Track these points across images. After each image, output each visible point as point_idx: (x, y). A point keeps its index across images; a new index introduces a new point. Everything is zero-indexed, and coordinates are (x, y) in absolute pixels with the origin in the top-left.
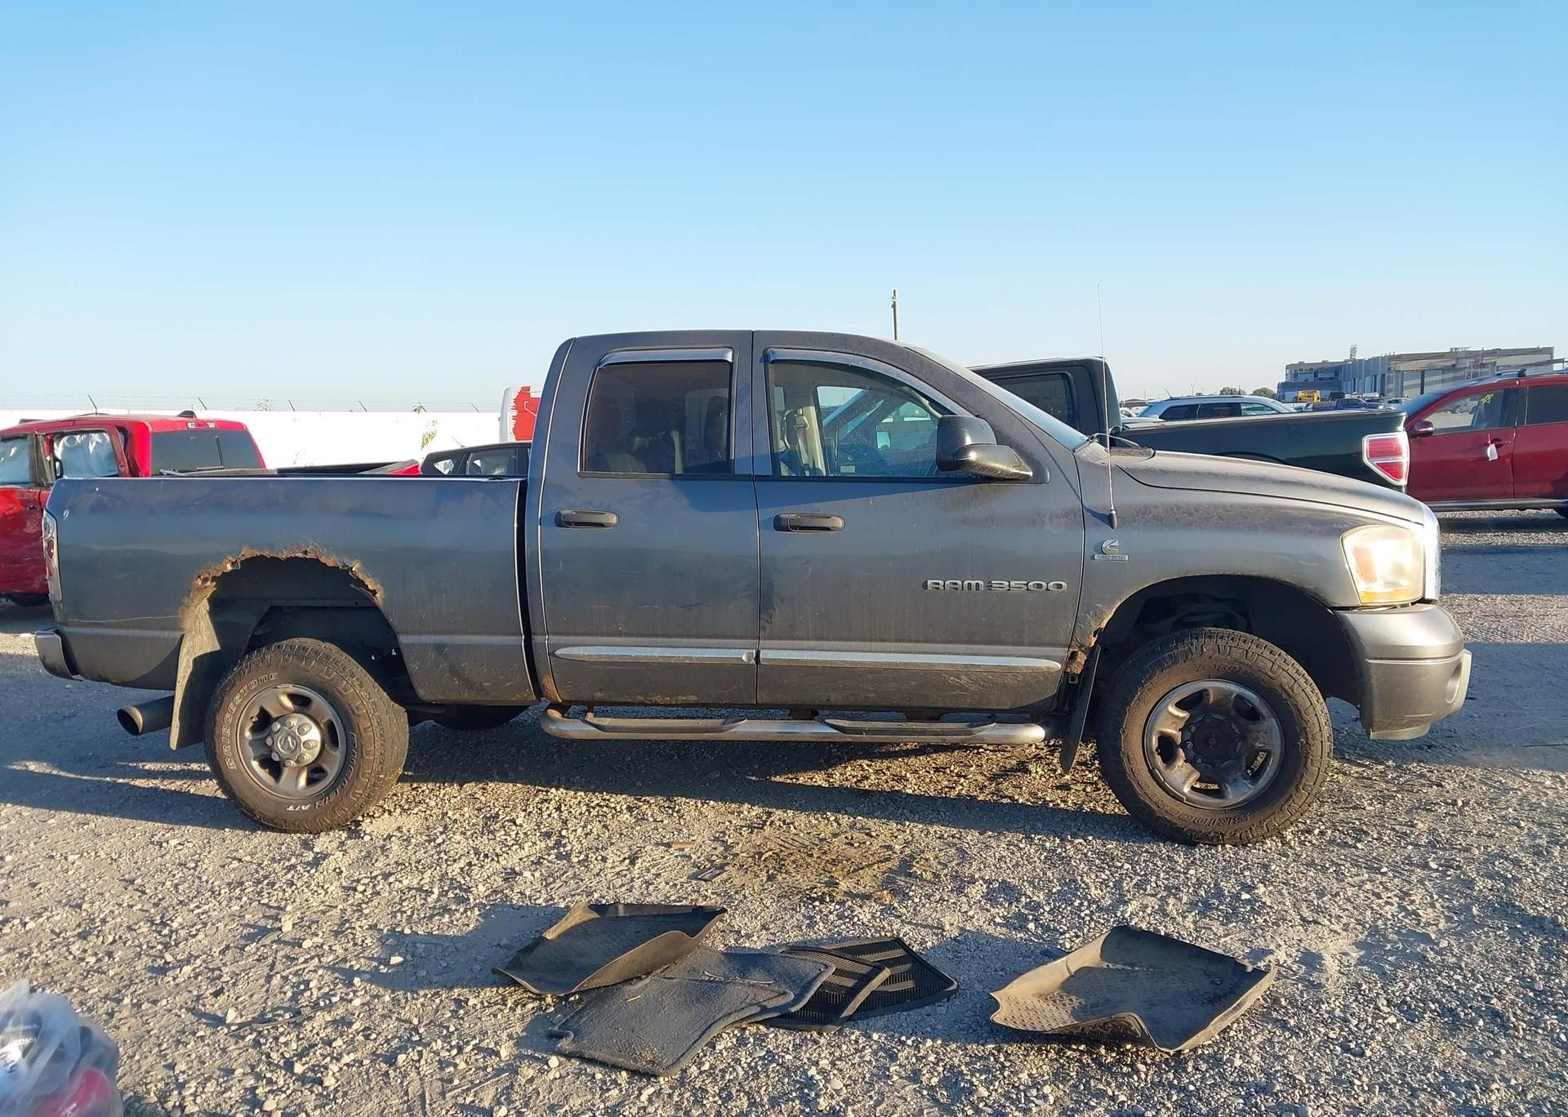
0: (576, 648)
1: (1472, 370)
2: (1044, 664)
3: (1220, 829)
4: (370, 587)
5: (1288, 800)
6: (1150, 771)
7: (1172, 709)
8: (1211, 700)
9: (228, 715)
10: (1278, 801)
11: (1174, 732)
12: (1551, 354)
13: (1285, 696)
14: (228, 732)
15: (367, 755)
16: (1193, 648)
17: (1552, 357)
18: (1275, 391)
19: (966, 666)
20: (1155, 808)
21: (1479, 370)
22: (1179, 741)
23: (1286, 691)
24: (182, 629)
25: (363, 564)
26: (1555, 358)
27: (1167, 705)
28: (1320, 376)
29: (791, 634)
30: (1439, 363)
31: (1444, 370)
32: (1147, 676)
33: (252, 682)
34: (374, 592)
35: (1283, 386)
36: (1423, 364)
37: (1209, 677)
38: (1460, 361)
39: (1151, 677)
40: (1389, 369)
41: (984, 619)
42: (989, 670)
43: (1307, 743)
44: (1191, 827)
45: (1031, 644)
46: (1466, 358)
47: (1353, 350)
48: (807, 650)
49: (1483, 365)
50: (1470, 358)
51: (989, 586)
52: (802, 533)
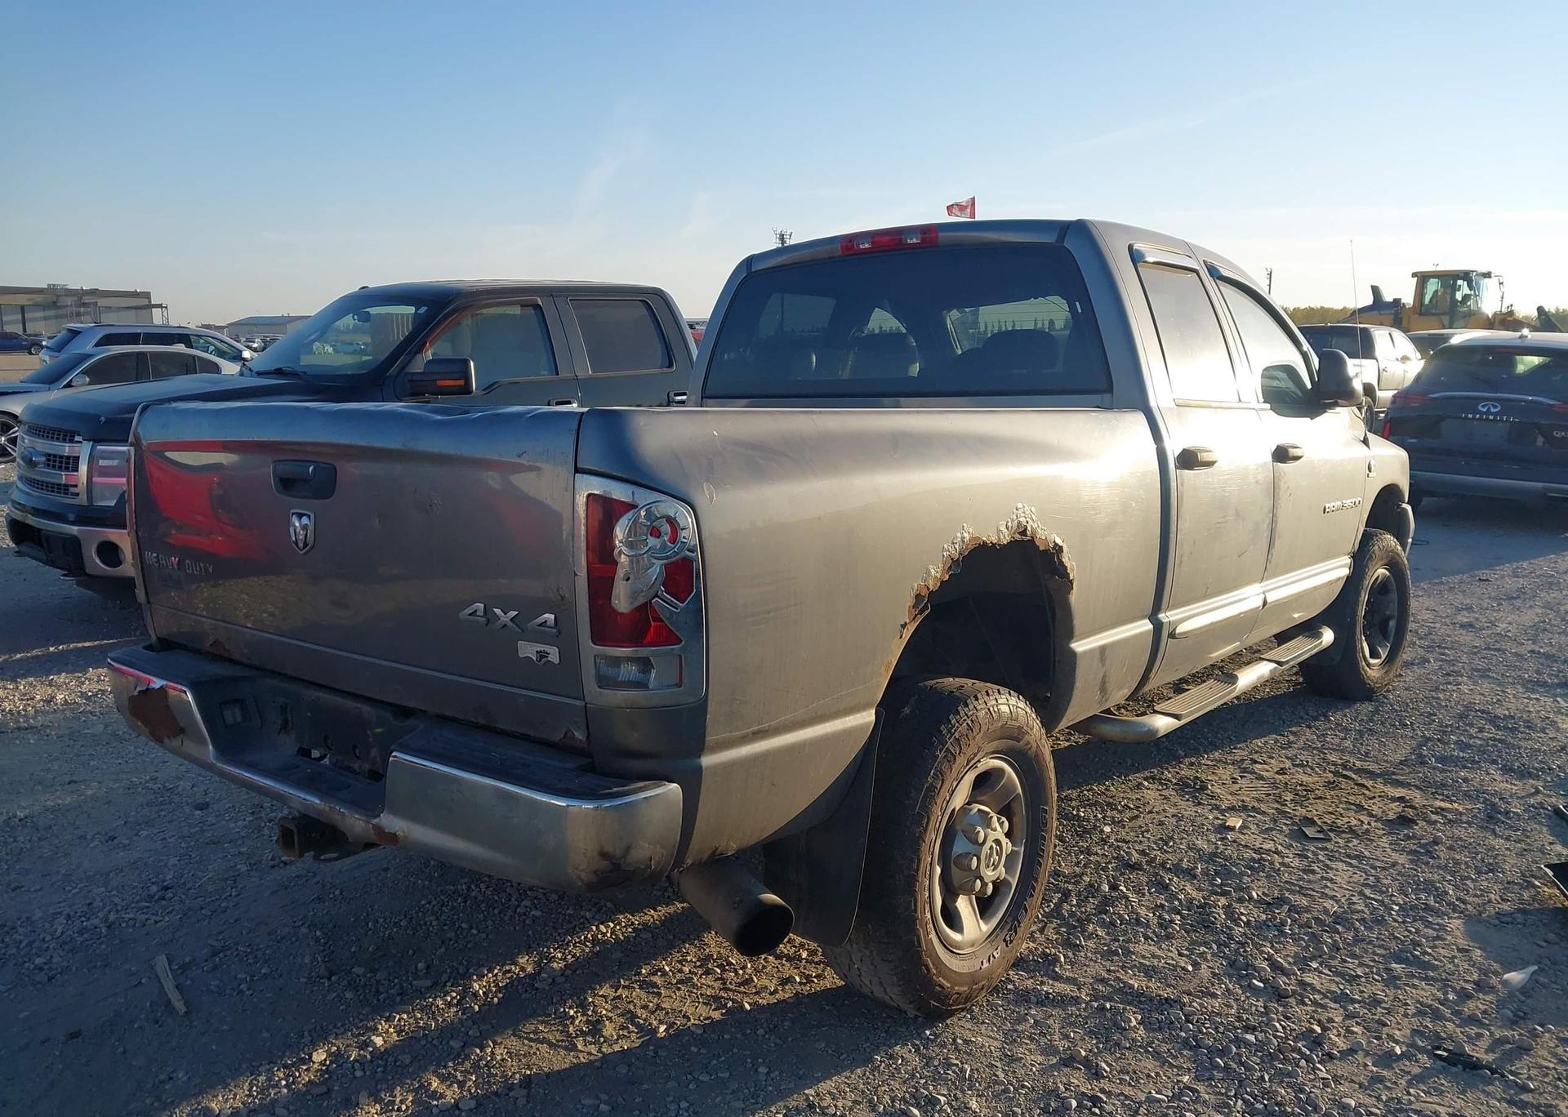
0: (1188, 623)
1: (74, 309)
12: (149, 298)
17: (150, 302)
21: (82, 310)
26: (153, 303)
30: (39, 298)
31: (45, 307)
36: (23, 300)
38: (61, 298)
46: (66, 295)
49: (84, 305)
50: (71, 296)
51: (1342, 506)
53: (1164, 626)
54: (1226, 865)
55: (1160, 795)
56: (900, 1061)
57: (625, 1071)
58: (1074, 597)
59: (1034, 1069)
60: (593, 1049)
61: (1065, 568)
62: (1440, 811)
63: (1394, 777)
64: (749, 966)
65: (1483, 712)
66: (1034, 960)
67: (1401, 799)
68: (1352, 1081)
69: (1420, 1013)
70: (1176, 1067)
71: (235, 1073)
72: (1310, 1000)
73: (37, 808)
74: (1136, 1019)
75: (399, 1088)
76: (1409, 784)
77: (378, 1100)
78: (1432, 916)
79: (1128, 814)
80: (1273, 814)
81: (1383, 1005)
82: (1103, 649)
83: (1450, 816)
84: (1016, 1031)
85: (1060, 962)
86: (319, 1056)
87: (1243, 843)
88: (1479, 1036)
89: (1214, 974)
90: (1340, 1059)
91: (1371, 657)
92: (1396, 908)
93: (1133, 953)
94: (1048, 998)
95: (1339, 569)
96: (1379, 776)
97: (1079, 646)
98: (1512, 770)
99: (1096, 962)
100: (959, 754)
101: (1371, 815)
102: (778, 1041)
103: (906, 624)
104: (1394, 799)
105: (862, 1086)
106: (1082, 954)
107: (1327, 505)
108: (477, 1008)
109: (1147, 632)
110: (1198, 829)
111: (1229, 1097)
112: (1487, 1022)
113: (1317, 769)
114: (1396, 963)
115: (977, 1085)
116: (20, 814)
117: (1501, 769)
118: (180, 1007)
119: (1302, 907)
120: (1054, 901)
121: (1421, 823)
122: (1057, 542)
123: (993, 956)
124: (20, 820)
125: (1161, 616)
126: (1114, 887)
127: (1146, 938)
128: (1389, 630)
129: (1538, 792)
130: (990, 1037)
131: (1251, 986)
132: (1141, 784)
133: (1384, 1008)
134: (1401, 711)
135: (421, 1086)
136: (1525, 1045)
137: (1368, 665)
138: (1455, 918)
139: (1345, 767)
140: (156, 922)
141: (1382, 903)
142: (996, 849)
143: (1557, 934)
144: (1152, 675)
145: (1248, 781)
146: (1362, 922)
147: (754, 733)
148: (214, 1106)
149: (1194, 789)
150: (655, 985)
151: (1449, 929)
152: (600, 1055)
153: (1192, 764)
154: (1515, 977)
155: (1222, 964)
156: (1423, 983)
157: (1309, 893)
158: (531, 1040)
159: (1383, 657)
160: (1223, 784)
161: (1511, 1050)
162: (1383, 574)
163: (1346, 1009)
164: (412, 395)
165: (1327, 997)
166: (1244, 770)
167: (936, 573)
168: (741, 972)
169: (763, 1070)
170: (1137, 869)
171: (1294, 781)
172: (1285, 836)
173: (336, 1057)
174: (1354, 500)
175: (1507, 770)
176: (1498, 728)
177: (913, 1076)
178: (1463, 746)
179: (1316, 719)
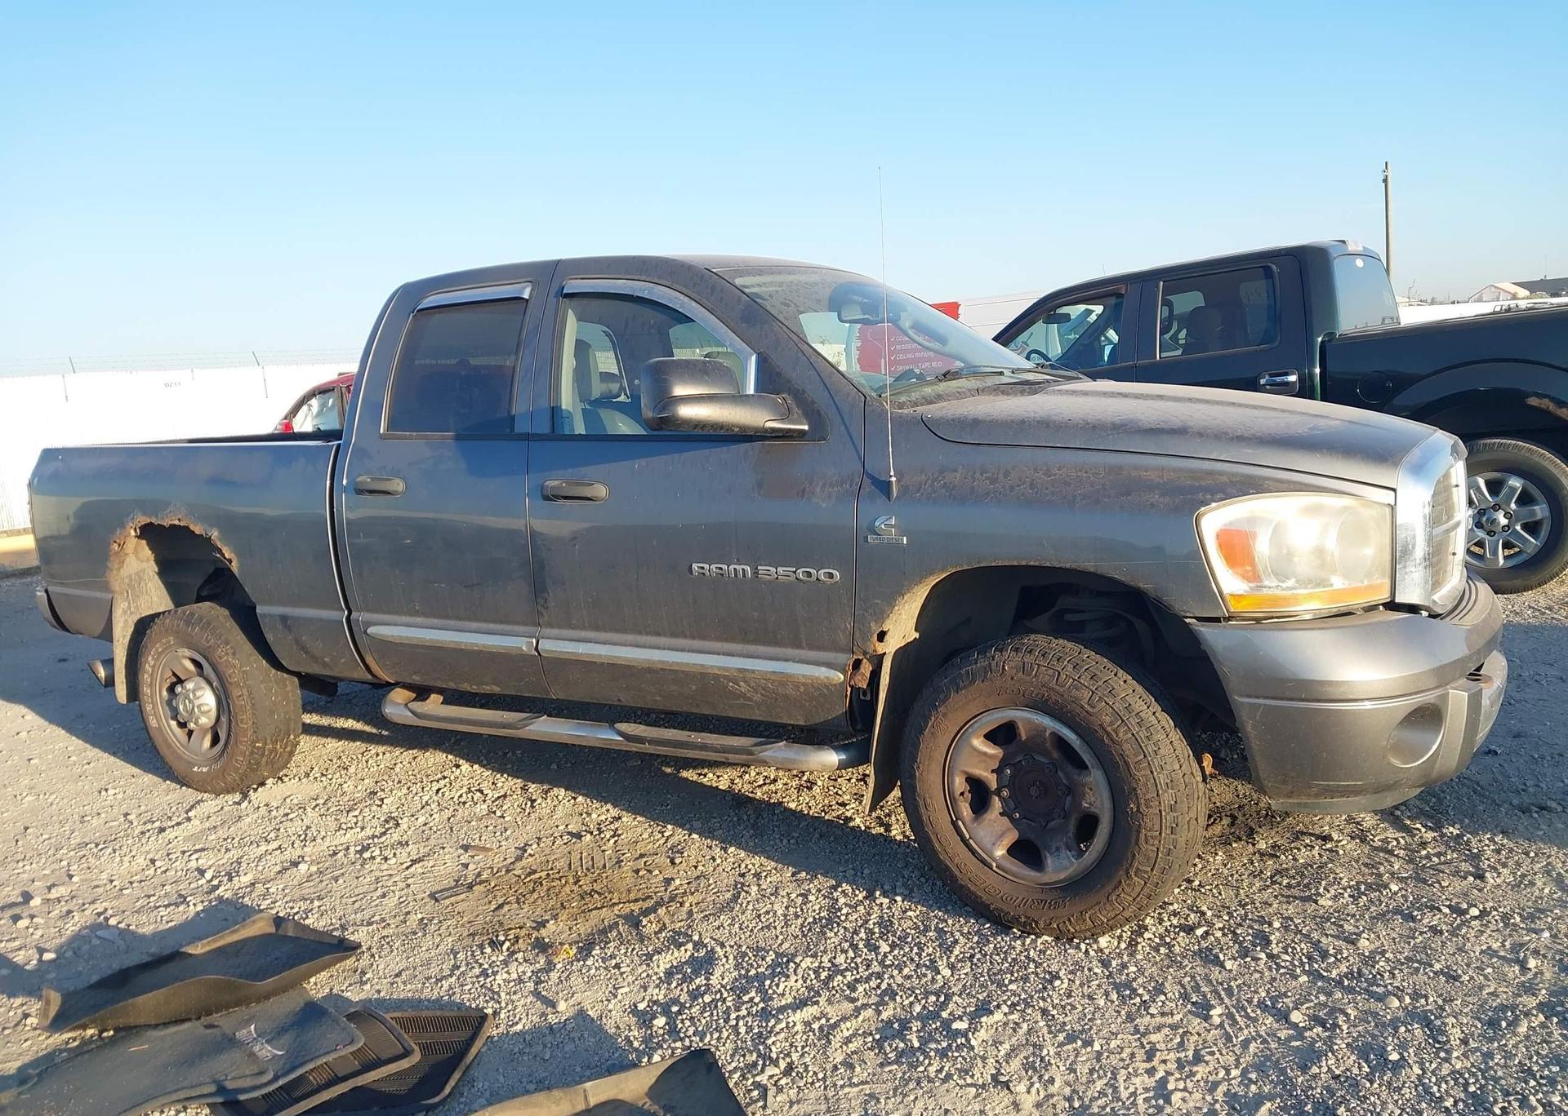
0: (382, 627)
2: (822, 673)
3: (1034, 915)
4: (226, 556)
5: (1116, 888)
6: (954, 824)
7: (979, 743)
8: (1024, 738)
9: (146, 676)
10: (1103, 886)
11: (985, 774)
13: (1107, 741)
14: (149, 691)
15: (242, 723)
16: (994, 664)
19: (740, 670)
20: (958, 873)
22: (994, 786)
23: (1108, 734)
24: (112, 592)
25: (220, 532)
27: (969, 737)
29: (567, 621)
32: (942, 697)
33: (158, 645)
34: (230, 561)
37: (1015, 705)
39: (947, 698)
41: (755, 614)
42: (765, 676)
43: (1138, 811)
44: (1000, 905)
45: (811, 647)
48: (583, 641)
51: (756, 573)
52: (568, 503)
53: (359, 623)
58: (236, 570)
61: (221, 549)
122: (210, 530)
125: (357, 615)
144: (370, 663)
174: (805, 570)
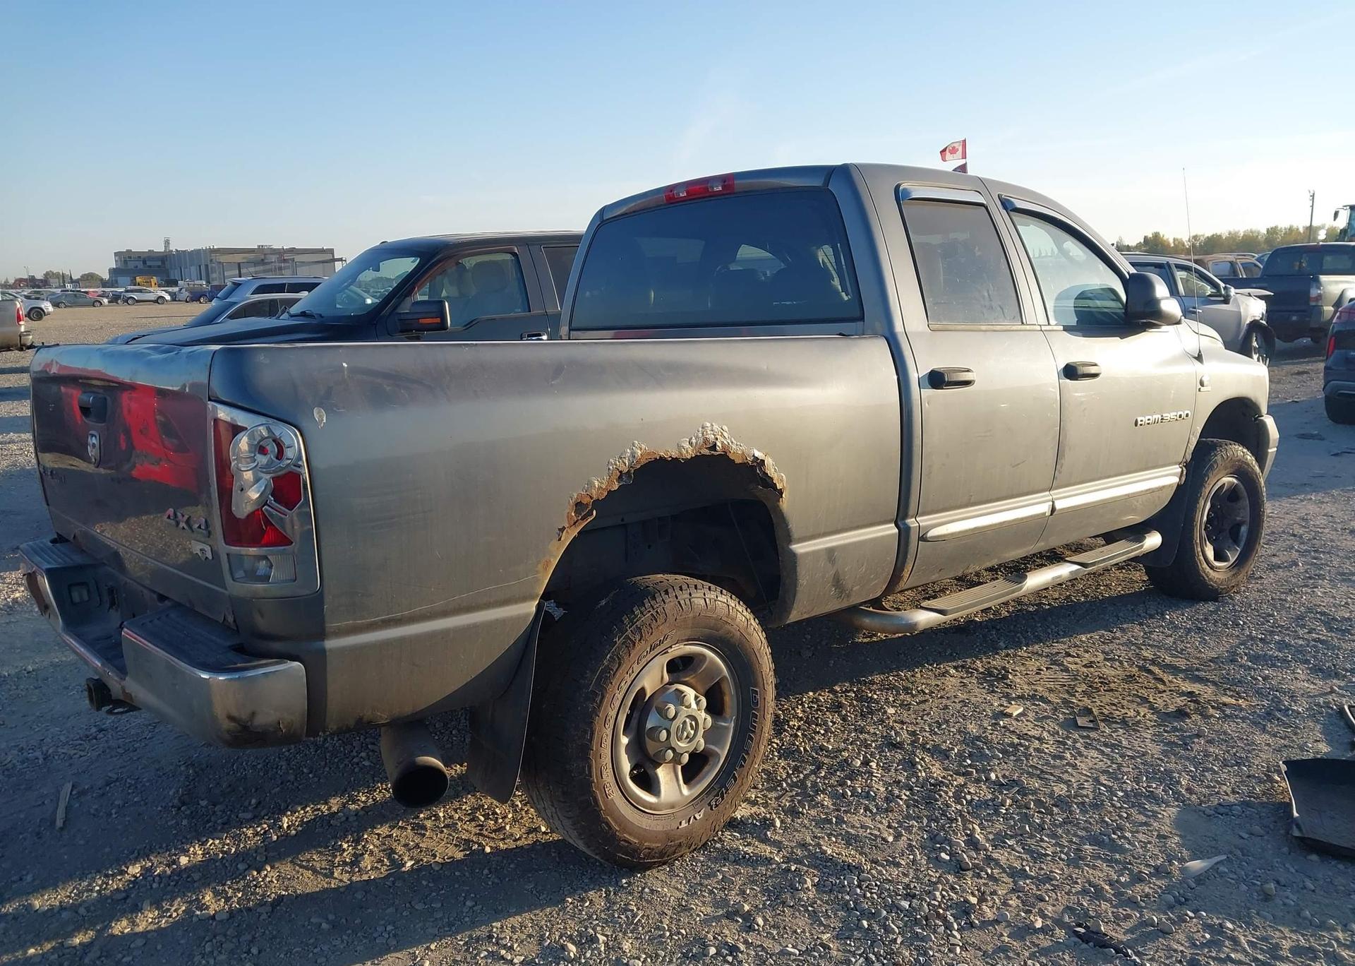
1: (278, 264)
6: (1202, 551)
18: (106, 276)
20: (1206, 578)
21: (283, 265)
27: (1209, 500)
28: (149, 263)
29: (1069, 481)
30: (251, 256)
31: (255, 264)
32: (1206, 479)
35: (113, 272)
36: (238, 258)
37: (1227, 475)
38: (267, 256)
40: (211, 260)
41: (1155, 448)
42: (1153, 491)
45: (1169, 465)
46: (271, 254)
47: (167, 242)
48: (1076, 495)
49: (285, 261)
50: (274, 254)
51: (1162, 419)
53: (912, 531)
54: (983, 748)
55: (961, 682)
56: (587, 904)
57: (360, 897)
58: (785, 503)
59: (698, 919)
60: (345, 877)
61: (772, 479)
62: (1221, 707)
63: (1197, 673)
64: (510, 816)
65: (1323, 614)
66: (752, 823)
67: (1191, 694)
68: (980, 949)
69: (1084, 892)
70: (824, 925)
71: (69, 877)
72: (987, 874)
73: (45, 663)
74: (812, 881)
75: (179, 899)
76: (1208, 680)
77: (159, 907)
78: (1151, 803)
79: (920, 698)
80: (1058, 703)
81: (1054, 882)
82: (830, 552)
83: (1228, 711)
84: (701, 884)
85: (775, 826)
86: (135, 870)
87: (1011, 729)
88: (1128, 917)
89: (910, 846)
90: (980, 928)
91: (1216, 559)
92: (1121, 794)
93: (845, 822)
94: (744, 857)
95: (1168, 477)
96: (1182, 671)
97: (799, 548)
98: (1321, 670)
99: (808, 828)
100: (640, 640)
101: (1152, 707)
102: (496, 881)
103: (564, 528)
104: (1183, 694)
105: (543, 923)
106: (799, 821)
107: (1139, 419)
108: (275, 838)
109: (892, 535)
110: (977, 714)
111: (854, 955)
112: (1144, 905)
113: (1126, 664)
114: (1090, 845)
115: (640, 929)
116: (30, 668)
117: (1310, 669)
118: (59, 823)
119: (1031, 790)
120: (805, 772)
121: (1195, 717)
122: (756, 455)
123: (695, 817)
124: (28, 673)
125: (911, 522)
126: (866, 763)
127: (867, 809)
128: (1241, 534)
129: (1332, 691)
130: (677, 889)
131: (938, 859)
132: (947, 672)
133: (1053, 885)
134: (1241, 611)
135: (197, 899)
136: (1166, 929)
137: (1212, 568)
138: (1173, 806)
139: (1153, 662)
140: (81, 756)
141: (1109, 789)
142: (691, 724)
143: (1264, 827)
144: (906, 574)
145: (1052, 673)
146: (1080, 806)
147: (383, 621)
148: (37, 904)
149: (995, 679)
150: (424, 828)
151: (1160, 816)
152: (349, 882)
153: (1007, 655)
154: (1196, 865)
155: (922, 837)
156: (1105, 865)
157: (1046, 776)
158: (301, 866)
159: (1232, 560)
160: (1027, 674)
161: (1150, 933)
162: (1229, 482)
163: (1015, 883)
164: (402, 331)
165: (1005, 872)
166: (1054, 663)
167: (600, 484)
168: (500, 821)
169: (469, 903)
170: (898, 748)
171: (1096, 674)
172: (1058, 724)
173: (147, 872)
174: (1179, 413)
175: (1317, 670)
176: (1331, 629)
177: (590, 917)
178: (1282, 645)
179: (1152, 617)
